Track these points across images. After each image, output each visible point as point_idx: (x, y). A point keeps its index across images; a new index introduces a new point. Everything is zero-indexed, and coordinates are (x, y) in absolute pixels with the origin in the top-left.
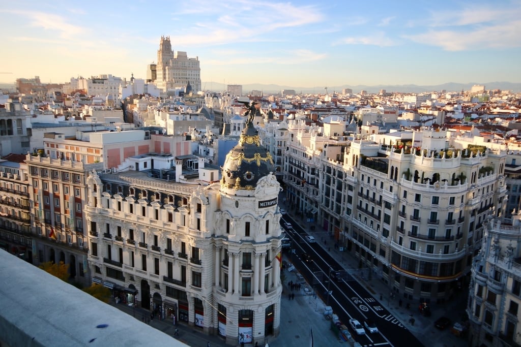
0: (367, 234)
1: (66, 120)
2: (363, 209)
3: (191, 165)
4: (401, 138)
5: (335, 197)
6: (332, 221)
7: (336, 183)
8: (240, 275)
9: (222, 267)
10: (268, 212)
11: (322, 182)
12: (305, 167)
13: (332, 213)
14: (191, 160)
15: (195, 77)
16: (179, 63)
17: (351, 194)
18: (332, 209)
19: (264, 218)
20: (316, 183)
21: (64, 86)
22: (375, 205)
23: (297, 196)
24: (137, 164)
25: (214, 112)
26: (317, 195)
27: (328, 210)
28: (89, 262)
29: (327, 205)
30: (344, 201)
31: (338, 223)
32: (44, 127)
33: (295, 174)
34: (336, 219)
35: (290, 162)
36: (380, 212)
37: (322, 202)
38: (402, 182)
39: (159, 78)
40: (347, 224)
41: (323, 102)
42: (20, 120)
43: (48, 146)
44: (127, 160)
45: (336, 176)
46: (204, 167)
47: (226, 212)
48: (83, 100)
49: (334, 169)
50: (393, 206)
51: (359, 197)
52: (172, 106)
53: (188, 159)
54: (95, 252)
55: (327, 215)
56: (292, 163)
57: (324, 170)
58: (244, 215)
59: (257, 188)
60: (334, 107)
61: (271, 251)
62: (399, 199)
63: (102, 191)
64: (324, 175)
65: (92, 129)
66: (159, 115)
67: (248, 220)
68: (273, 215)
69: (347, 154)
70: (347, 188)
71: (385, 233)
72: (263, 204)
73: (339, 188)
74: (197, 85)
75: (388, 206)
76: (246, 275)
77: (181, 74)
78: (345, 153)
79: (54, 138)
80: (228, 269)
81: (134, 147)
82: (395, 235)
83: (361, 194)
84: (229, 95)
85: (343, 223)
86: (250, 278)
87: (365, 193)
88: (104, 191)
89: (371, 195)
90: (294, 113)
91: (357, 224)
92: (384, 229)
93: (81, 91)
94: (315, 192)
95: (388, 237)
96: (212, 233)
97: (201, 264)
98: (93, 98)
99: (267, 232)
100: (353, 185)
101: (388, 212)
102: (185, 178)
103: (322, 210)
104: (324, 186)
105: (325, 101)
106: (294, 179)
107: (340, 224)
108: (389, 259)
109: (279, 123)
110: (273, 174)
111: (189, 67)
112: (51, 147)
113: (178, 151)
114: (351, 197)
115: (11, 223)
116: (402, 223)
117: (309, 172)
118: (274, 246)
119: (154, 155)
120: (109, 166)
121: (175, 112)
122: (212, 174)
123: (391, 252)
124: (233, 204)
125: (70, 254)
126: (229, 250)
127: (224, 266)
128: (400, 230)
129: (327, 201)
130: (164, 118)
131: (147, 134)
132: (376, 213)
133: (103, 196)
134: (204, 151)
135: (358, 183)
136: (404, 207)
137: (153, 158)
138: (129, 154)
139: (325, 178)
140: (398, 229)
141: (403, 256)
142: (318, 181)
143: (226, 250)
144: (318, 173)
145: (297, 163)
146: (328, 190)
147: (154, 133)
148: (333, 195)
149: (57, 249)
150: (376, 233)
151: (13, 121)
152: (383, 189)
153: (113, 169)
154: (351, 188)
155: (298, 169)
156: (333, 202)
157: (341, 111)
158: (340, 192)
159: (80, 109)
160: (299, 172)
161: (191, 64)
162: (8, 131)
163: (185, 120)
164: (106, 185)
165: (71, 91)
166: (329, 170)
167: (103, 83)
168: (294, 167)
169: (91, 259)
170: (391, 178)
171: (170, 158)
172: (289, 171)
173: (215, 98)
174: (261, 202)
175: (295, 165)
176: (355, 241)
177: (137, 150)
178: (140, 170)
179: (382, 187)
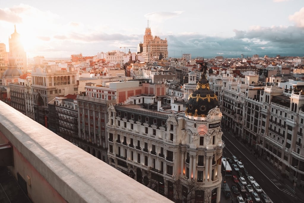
0: (275, 145)
1: (96, 76)
2: (272, 130)
3: (166, 101)
4: (296, 85)
5: (253, 122)
6: (251, 137)
7: (254, 113)
8: (197, 169)
9: (185, 163)
10: (215, 131)
11: (244, 112)
12: (234, 103)
13: (252, 132)
14: (166, 98)
15: (165, 50)
16: (156, 42)
17: (265, 120)
18: (251, 129)
19: (212, 134)
20: (241, 113)
21: (94, 58)
22: (281, 128)
23: (228, 121)
24: (135, 101)
25: (176, 70)
26: (241, 120)
27: (249, 130)
28: (108, 156)
29: (248, 127)
30: (260, 124)
31: (255, 138)
32: (85, 80)
33: (226, 107)
34: (254, 136)
35: (223, 100)
36: (284, 132)
37: (245, 125)
38: (300, 114)
39: (144, 51)
40: (261, 139)
41: (242, 63)
42: (74, 76)
43: (88, 90)
44: (129, 98)
45: (254, 109)
46: (174, 102)
47: (188, 130)
48: (104, 64)
49: (253, 104)
50: (293, 129)
51: (270, 122)
52: (152, 67)
53: (164, 97)
54: (111, 151)
55: (248, 133)
56: (225, 100)
57: (246, 105)
58: (199, 132)
59: (208, 116)
60: (249, 66)
61: (216, 155)
62: (297, 124)
63: (116, 116)
64: (246, 108)
65: (110, 80)
66: (145, 72)
67: (202, 135)
68: (217, 133)
69: (262, 95)
70: (262, 116)
71: (288, 146)
72: (212, 126)
73: (257, 116)
74: (166, 54)
75: (290, 128)
76: (200, 169)
77: (156, 49)
78: (261, 94)
79: (91, 86)
80: (189, 165)
81: (133, 91)
82: (295, 147)
83: (271, 120)
84: (185, 60)
85: (259, 139)
86: (203, 171)
87: (274, 119)
88: (117, 116)
89: (278, 121)
90: (226, 70)
91: (268, 139)
92: (287, 143)
93: (102, 60)
94: (240, 119)
95: (290, 148)
96: (180, 143)
97: (172, 161)
98: (109, 63)
99: (214, 143)
100: (266, 114)
101: (290, 132)
102: (163, 109)
103: (244, 130)
104: (246, 115)
105: (243, 62)
106: (227, 110)
107: (257, 139)
108: (290, 163)
109: (216, 76)
110: (218, 107)
111: (161, 44)
112: (89, 90)
113: (158, 93)
114: (265, 122)
115: (69, 132)
116: (300, 140)
117: (236, 106)
118: (218, 152)
119: (145, 95)
120: (119, 102)
121: (155, 70)
122: (179, 107)
123: (292, 157)
124: (193, 125)
125: (98, 151)
126: (190, 154)
127: (186, 163)
128: (298, 144)
129: (248, 124)
130: (148, 74)
131: (140, 83)
132: (282, 132)
133: (116, 119)
134: (172, 93)
135: (269, 113)
136: (301, 129)
137: (144, 97)
138: (131, 94)
139: (247, 110)
140: (297, 143)
141: (300, 161)
142: (242, 112)
143: (188, 154)
144: (242, 106)
145: (228, 100)
146: (249, 117)
147: (144, 82)
148: (252, 120)
149: (92, 148)
150: (282, 146)
151: (70, 77)
152: (287, 118)
153: (122, 103)
154: (264, 116)
155: (229, 104)
156: (252, 125)
157: (253, 69)
158: (257, 119)
159: (102, 70)
160: (229, 106)
161: (162, 42)
162: (68, 82)
163: (160, 75)
164: (118, 113)
165: (97, 60)
166: (249, 105)
167: (114, 55)
168: (226, 103)
169: (110, 154)
170: (292, 110)
171: (154, 97)
172: (223, 105)
173: (177, 62)
174: (211, 125)
175: (227, 101)
176: (267, 150)
177: (135, 92)
178: (137, 104)
179: (286, 116)
